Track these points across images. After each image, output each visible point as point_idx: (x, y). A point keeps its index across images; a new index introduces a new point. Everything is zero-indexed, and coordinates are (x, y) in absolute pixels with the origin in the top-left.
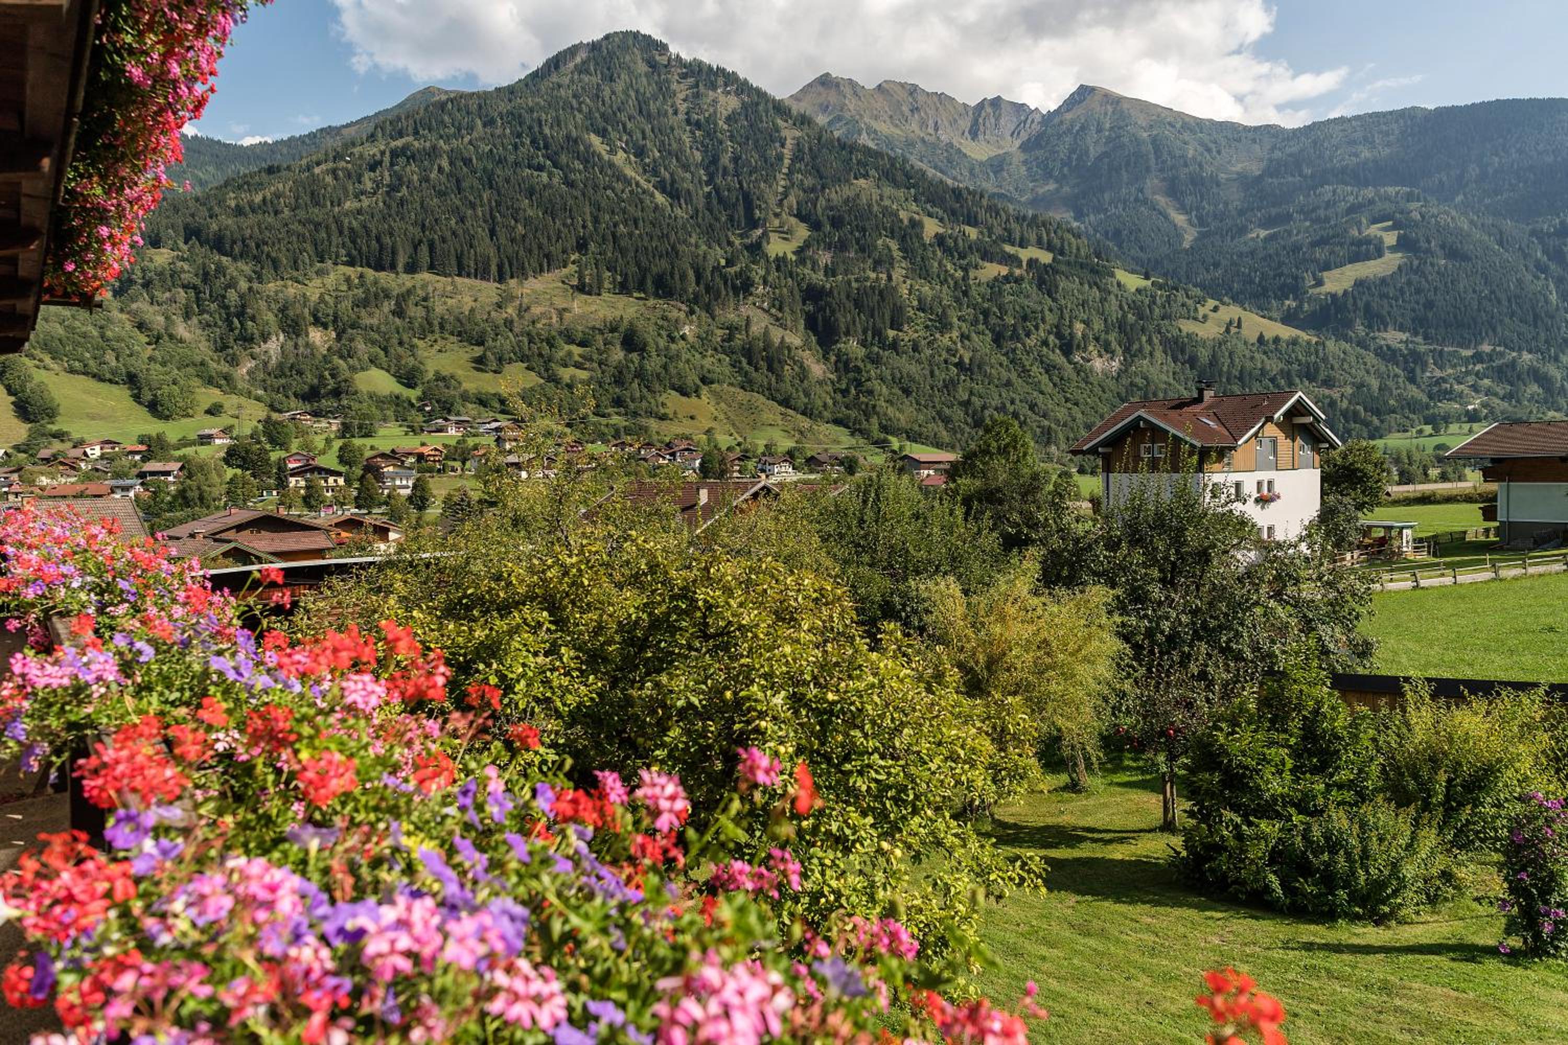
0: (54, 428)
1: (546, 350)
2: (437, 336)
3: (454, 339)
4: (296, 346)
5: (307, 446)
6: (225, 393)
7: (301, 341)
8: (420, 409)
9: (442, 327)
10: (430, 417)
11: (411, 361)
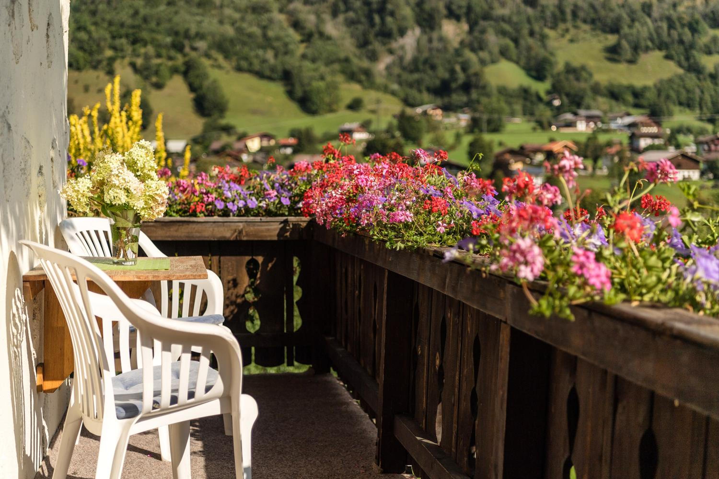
0: (223, 122)
1: (687, 35)
2: (569, 25)
3: (586, 27)
4: (430, 41)
5: (437, 141)
6: (365, 88)
7: (435, 35)
8: (549, 104)
9: (575, 14)
10: (559, 110)
11: (542, 53)
